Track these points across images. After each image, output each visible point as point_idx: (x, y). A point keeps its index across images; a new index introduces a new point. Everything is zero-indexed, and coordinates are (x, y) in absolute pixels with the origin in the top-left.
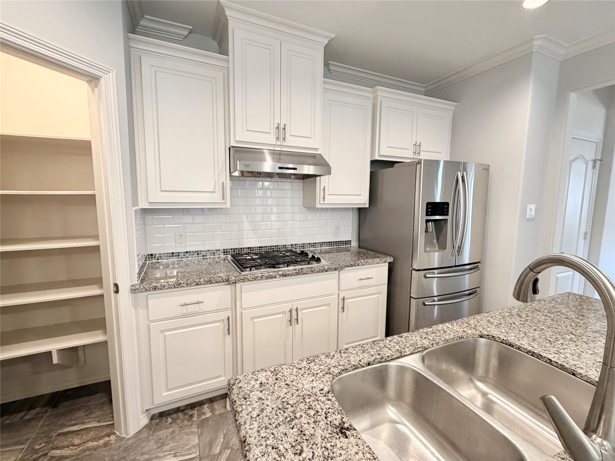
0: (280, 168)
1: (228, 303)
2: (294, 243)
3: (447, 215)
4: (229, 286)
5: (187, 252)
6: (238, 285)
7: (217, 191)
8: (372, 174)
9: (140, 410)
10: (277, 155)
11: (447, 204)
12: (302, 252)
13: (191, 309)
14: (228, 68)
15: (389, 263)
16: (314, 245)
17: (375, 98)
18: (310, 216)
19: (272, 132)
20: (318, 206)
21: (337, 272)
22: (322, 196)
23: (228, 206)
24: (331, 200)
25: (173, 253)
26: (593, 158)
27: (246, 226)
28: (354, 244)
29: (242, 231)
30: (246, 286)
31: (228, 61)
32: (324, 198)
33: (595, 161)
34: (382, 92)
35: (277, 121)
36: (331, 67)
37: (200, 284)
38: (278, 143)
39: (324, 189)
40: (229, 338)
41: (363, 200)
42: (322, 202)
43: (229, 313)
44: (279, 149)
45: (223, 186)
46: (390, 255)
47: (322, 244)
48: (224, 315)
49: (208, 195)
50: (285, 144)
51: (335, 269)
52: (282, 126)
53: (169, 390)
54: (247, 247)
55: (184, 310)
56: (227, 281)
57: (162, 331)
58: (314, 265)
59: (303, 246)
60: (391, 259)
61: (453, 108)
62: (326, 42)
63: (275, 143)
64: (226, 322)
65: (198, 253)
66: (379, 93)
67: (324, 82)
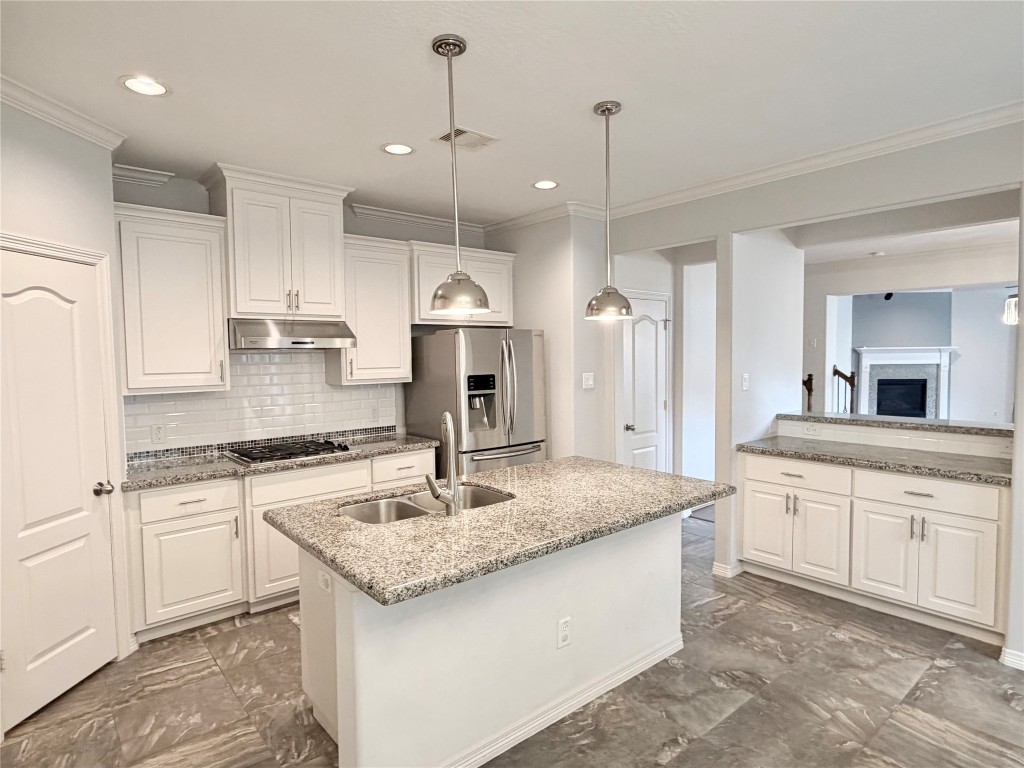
0: (293, 343)
1: (236, 501)
2: (315, 432)
3: (494, 388)
4: (236, 481)
5: (167, 450)
6: (247, 479)
7: (213, 371)
8: (414, 340)
9: (130, 632)
10: (288, 326)
11: (493, 376)
12: (326, 442)
13: (191, 509)
14: (226, 228)
15: (436, 448)
16: (343, 433)
17: (412, 251)
18: (338, 396)
19: (282, 299)
20: (345, 383)
21: (368, 461)
22: (349, 372)
23: (228, 388)
24: (361, 375)
25: (148, 452)
26: (664, 318)
27: (249, 412)
28: (400, 431)
29: (243, 419)
30: (256, 479)
31: (226, 222)
32: (351, 373)
33: (666, 321)
34: (419, 247)
35: (288, 288)
36: (356, 210)
37: (202, 479)
38: (291, 312)
39: (351, 363)
40: (237, 543)
41: (405, 373)
42: (349, 378)
43: (236, 513)
44: (291, 318)
45: (221, 365)
46: (435, 439)
47: (354, 432)
48: (230, 516)
49: (202, 376)
50: (298, 312)
51: (366, 457)
52: (295, 293)
53: (165, 606)
54: (250, 440)
55: (184, 510)
56: (235, 474)
57: (157, 535)
58: (339, 454)
59: (329, 435)
60: (437, 444)
61: (512, 259)
62: (345, 195)
63: (286, 312)
64: (233, 523)
65: (182, 451)
66: (415, 248)
67: (345, 237)
